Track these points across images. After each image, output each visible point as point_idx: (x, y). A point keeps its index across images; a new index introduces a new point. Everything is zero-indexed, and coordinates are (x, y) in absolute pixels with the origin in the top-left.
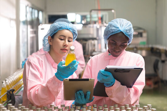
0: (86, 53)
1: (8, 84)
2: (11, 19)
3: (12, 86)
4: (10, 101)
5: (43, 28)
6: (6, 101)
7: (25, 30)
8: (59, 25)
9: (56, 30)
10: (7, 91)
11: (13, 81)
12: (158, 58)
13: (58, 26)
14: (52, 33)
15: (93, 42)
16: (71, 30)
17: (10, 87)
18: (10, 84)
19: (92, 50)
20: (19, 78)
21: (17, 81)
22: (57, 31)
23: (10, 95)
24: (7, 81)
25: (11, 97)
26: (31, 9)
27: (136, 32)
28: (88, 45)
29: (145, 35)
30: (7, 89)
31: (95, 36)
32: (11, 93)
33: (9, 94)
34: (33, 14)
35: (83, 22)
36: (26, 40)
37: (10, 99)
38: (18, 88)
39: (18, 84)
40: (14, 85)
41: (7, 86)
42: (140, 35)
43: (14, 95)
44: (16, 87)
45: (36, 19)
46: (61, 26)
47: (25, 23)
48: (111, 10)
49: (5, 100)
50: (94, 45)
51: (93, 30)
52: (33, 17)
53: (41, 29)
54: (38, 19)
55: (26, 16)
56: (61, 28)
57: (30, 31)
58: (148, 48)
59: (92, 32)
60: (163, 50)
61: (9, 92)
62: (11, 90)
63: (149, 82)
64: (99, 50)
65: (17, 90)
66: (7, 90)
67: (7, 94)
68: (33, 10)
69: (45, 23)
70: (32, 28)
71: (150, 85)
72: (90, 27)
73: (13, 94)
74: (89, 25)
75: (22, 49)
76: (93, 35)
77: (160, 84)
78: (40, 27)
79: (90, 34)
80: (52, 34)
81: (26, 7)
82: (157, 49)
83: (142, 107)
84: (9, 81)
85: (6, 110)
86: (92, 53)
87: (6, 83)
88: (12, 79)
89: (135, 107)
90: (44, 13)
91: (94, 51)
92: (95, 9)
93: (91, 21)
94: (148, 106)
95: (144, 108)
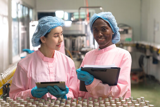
0: (76, 49)
1: (4, 78)
2: (4, 16)
3: (7, 80)
4: (6, 95)
5: (34, 25)
6: (3, 95)
7: (16, 26)
10: (3, 85)
11: (8, 76)
12: (143, 54)
15: (82, 38)
17: (5, 81)
18: (5, 78)
19: (81, 47)
21: (12, 75)
24: (2, 76)
25: (6, 91)
26: (22, 6)
27: (122, 29)
28: (78, 41)
29: (130, 32)
30: (2, 83)
31: (84, 33)
32: (7, 87)
33: (5, 88)
34: (24, 11)
35: (72, 19)
36: (17, 36)
37: (6, 93)
40: (9, 79)
41: (3, 80)
42: (126, 31)
44: (10, 81)
45: (26, 16)
47: (17, 20)
48: (99, 7)
49: (1, 93)
50: (83, 41)
51: (82, 27)
52: (24, 14)
53: (32, 26)
54: (28, 16)
55: (17, 13)
57: (21, 28)
58: (134, 44)
59: (80, 29)
60: (148, 46)
61: (4, 86)
62: (7, 84)
63: (135, 77)
64: (88, 46)
67: (3, 88)
68: (24, 8)
69: (35, 20)
70: (23, 24)
71: (135, 80)
72: (79, 24)
73: (9, 88)
74: (78, 22)
75: (14, 45)
76: (81, 31)
77: (145, 79)
79: (79, 31)
81: (17, 4)
82: (142, 45)
83: (135, 100)
84: (4, 76)
85: (5, 103)
86: (81, 48)
87: (2, 77)
88: (6, 73)
89: (129, 100)
90: (34, 10)
91: (83, 47)
92: (83, 6)
93: (79, 18)
94: (141, 98)
95: (138, 100)
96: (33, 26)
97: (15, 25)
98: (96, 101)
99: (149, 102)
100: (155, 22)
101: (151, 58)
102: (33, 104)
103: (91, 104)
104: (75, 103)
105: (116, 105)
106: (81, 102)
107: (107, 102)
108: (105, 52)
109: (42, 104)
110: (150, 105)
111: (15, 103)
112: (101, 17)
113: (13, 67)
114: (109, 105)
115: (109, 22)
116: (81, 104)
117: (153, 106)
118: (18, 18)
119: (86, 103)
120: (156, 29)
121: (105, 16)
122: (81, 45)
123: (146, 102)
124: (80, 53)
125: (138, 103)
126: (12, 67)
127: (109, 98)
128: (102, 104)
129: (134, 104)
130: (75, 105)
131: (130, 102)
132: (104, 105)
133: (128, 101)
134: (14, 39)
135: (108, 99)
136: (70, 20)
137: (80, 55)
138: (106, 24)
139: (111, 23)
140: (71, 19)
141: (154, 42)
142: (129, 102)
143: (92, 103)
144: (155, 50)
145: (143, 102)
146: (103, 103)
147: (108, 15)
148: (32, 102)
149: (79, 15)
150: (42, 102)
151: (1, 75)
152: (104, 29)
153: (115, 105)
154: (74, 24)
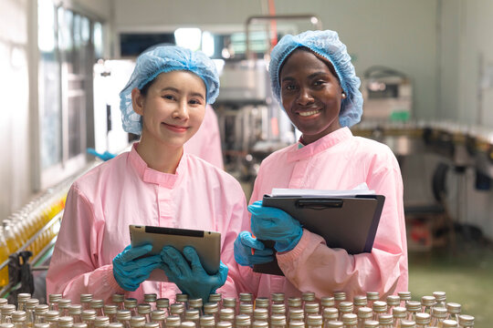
0: (236, 145)
1: (12, 235)
2: (13, 45)
3: (23, 242)
4: (19, 286)
5: (108, 72)
6: (8, 287)
7: (53, 76)
8: (159, 58)
9: (153, 73)
10: (10, 257)
11: (25, 228)
12: (446, 160)
13: (157, 60)
14: (142, 82)
15: (255, 112)
16: (197, 72)
17: (17, 245)
18: (16, 235)
19: (254, 138)
20: (42, 218)
21: (38, 226)
22: (154, 76)
23: (18, 268)
24: (7, 228)
25: (20, 274)
26: (69, 16)
27: (380, 82)
28: (242, 121)
29: (405, 91)
30: (8, 251)
31: (261, 95)
32: (21, 262)
33: (14, 265)
35: (226, 54)
36: (55, 108)
37: (19, 280)
38: (41, 249)
39: (41, 235)
40: (29, 238)
41: (10, 241)
42: (392, 91)
43: (31, 268)
44: (33, 245)
45: (85, 44)
46: (168, 60)
47: (56, 56)
48: (308, 17)
49: (4, 282)
50: (259, 122)
51: (256, 77)
52: (77, 37)
53: (102, 74)
54: (90, 45)
55: (56, 35)
56: (167, 66)
57: (69, 82)
58: (417, 129)
59: (251, 83)
60: (460, 135)
61: (14, 259)
62: (21, 254)
63: (420, 231)
64: (274, 137)
65: (37, 253)
66: (10, 255)
67: (9, 265)
68: (78, 19)
69: (112, 57)
70: (75, 70)
71: (421, 240)
72: (246, 68)
73: (28, 265)
74: (244, 63)
75: (47, 135)
76: (255, 90)
77: (452, 236)
78: (98, 68)
80: (143, 84)
81: (57, 8)
82: (443, 133)
83: (418, 301)
84: (15, 227)
85: (14, 312)
86: (252, 144)
87: (5, 232)
88: (21, 221)
89: (397, 300)
90: (108, 28)
91: (259, 139)
92: (259, 13)
93: (248, 50)
94: (435, 296)
95: (424, 301)
96: (104, 74)
97: (47, 71)
98: (296, 305)
99: (459, 308)
100: (481, 60)
101: (470, 173)
102: (99, 314)
103: (281, 314)
104: (230, 311)
105: (358, 318)
106: (249, 308)
107: (330, 307)
108: (318, 152)
109: (127, 315)
110: (463, 317)
111: (44, 313)
112: (308, 45)
113: (42, 199)
114: (336, 315)
115: (333, 59)
116: (247, 314)
117: (473, 318)
118: (57, 50)
119: (265, 311)
120: (486, 83)
121: (319, 41)
122: (252, 133)
123: (449, 308)
124: (249, 158)
125: (426, 311)
126: (38, 202)
127: (334, 296)
128: (314, 313)
129: (415, 313)
130: (231, 317)
131: (401, 309)
132: (320, 317)
133: (396, 306)
134: (46, 114)
135: (332, 298)
136: (218, 55)
137: (249, 165)
138: (323, 65)
139: (338, 64)
140: (221, 53)
141: (479, 122)
142: (398, 309)
143: (283, 311)
144: (483, 148)
145: (441, 306)
146: (317, 310)
147: (328, 40)
148: (95, 309)
149: (247, 42)
150: (128, 309)
151: (4, 225)
152: (316, 82)
153: (355, 316)
154: (233, 68)
